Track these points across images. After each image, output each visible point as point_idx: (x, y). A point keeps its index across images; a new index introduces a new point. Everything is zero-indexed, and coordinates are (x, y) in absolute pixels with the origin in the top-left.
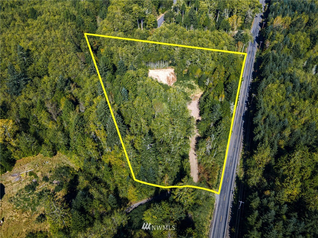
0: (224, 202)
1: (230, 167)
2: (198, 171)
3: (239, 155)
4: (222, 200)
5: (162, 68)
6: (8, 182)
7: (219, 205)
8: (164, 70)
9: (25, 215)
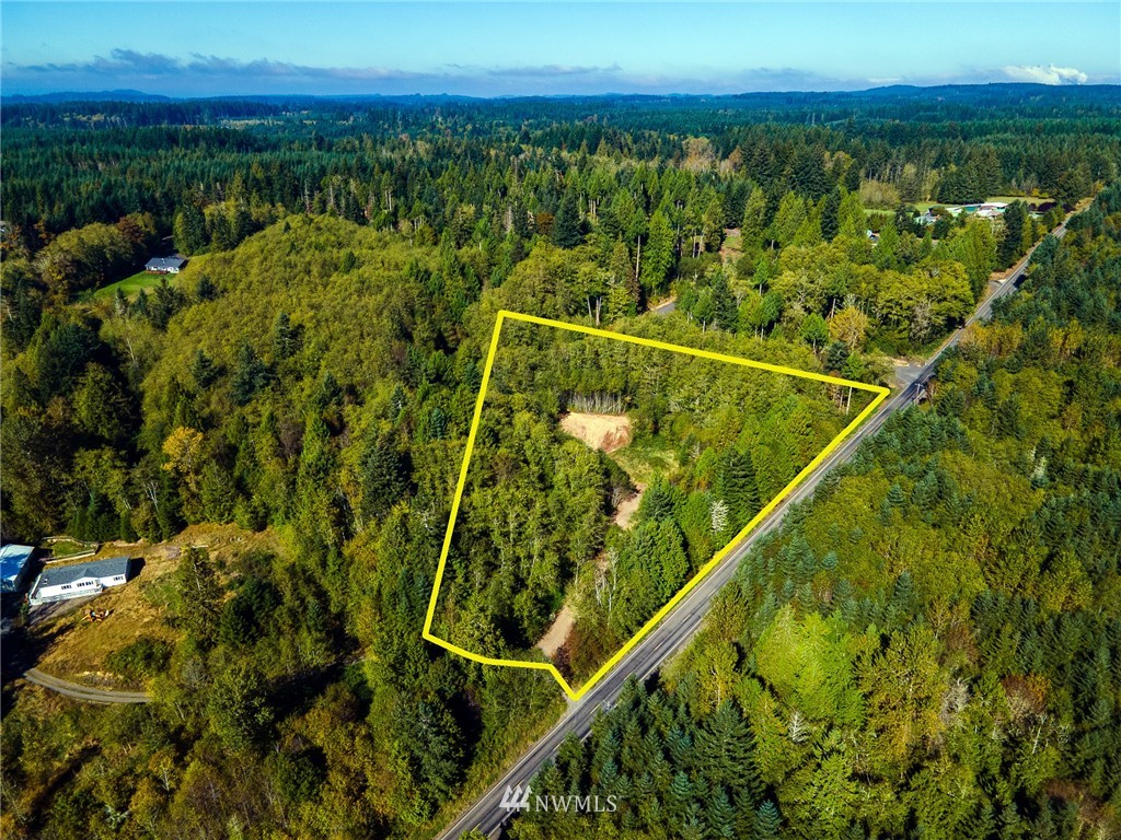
0: (587, 717)
1: (652, 651)
2: (563, 641)
3: (692, 632)
4: (584, 712)
5: (606, 413)
6: (154, 558)
7: (571, 720)
8: (608, 417)
9: (153, 611)
